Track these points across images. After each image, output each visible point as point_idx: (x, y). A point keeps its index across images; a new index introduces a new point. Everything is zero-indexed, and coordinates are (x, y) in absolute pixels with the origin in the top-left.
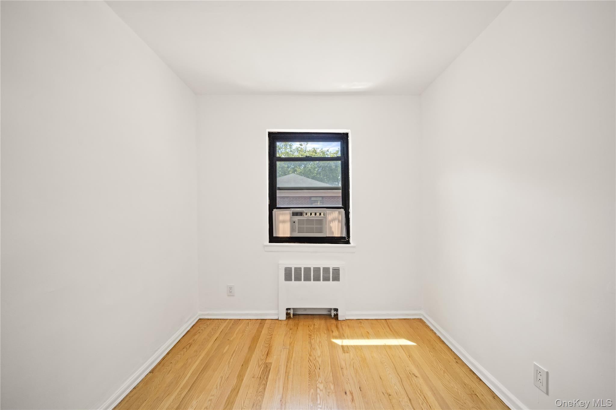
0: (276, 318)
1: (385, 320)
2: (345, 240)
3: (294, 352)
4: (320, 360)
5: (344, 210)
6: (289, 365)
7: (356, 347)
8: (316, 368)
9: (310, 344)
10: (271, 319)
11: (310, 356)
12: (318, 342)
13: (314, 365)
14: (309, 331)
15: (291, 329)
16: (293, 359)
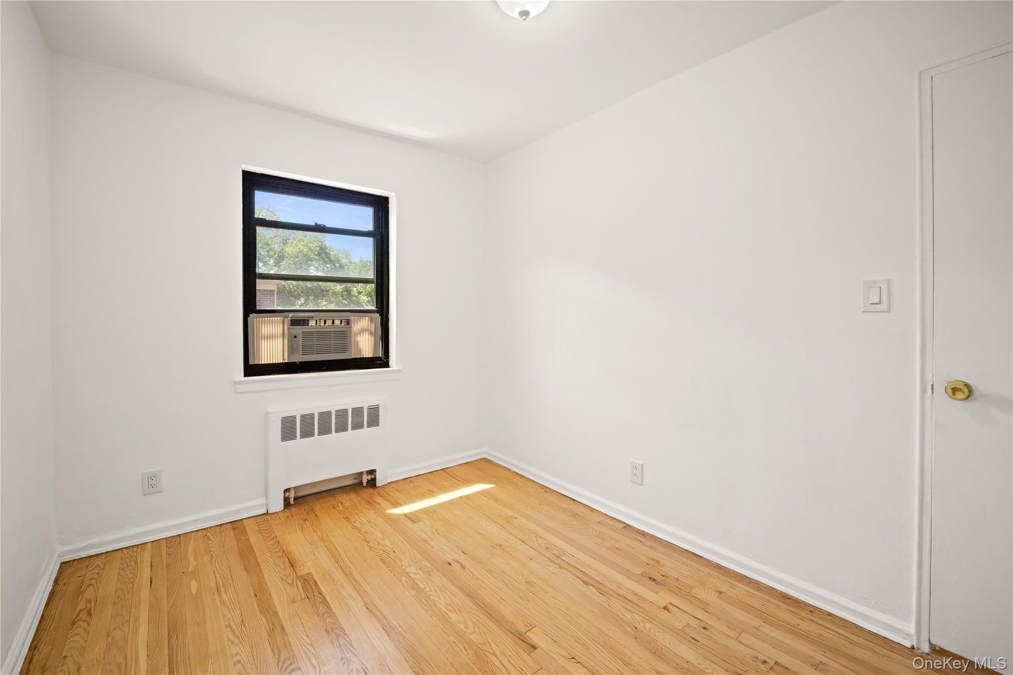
0: (264, 511)
1: (442, 471)
2: (381, 361)
3: (337, 546)
4: (387, 542)
5: (380, 316)
6: (342, 564)
7: (426, 511)
8: (388, 554)
9: (356, 529)
10: (252, 517)
11: (367, 542)
12: (365, 522)
13: (384, 551)
14: (340, 513)
15: (305, 520)
16: (344, 556)
